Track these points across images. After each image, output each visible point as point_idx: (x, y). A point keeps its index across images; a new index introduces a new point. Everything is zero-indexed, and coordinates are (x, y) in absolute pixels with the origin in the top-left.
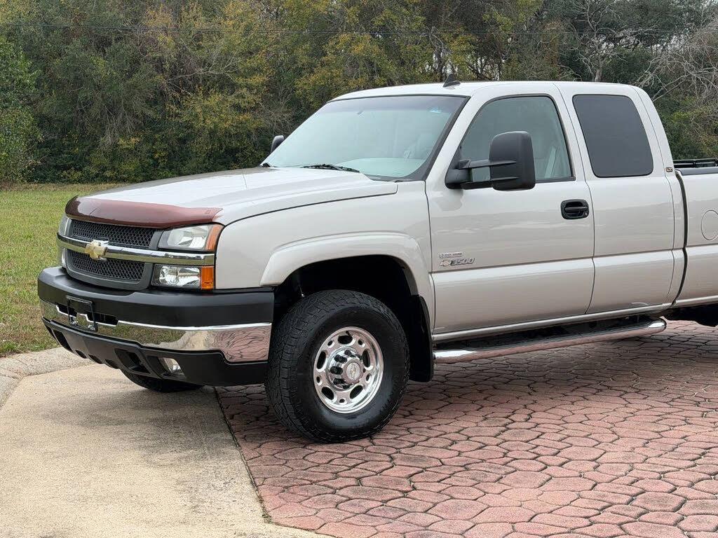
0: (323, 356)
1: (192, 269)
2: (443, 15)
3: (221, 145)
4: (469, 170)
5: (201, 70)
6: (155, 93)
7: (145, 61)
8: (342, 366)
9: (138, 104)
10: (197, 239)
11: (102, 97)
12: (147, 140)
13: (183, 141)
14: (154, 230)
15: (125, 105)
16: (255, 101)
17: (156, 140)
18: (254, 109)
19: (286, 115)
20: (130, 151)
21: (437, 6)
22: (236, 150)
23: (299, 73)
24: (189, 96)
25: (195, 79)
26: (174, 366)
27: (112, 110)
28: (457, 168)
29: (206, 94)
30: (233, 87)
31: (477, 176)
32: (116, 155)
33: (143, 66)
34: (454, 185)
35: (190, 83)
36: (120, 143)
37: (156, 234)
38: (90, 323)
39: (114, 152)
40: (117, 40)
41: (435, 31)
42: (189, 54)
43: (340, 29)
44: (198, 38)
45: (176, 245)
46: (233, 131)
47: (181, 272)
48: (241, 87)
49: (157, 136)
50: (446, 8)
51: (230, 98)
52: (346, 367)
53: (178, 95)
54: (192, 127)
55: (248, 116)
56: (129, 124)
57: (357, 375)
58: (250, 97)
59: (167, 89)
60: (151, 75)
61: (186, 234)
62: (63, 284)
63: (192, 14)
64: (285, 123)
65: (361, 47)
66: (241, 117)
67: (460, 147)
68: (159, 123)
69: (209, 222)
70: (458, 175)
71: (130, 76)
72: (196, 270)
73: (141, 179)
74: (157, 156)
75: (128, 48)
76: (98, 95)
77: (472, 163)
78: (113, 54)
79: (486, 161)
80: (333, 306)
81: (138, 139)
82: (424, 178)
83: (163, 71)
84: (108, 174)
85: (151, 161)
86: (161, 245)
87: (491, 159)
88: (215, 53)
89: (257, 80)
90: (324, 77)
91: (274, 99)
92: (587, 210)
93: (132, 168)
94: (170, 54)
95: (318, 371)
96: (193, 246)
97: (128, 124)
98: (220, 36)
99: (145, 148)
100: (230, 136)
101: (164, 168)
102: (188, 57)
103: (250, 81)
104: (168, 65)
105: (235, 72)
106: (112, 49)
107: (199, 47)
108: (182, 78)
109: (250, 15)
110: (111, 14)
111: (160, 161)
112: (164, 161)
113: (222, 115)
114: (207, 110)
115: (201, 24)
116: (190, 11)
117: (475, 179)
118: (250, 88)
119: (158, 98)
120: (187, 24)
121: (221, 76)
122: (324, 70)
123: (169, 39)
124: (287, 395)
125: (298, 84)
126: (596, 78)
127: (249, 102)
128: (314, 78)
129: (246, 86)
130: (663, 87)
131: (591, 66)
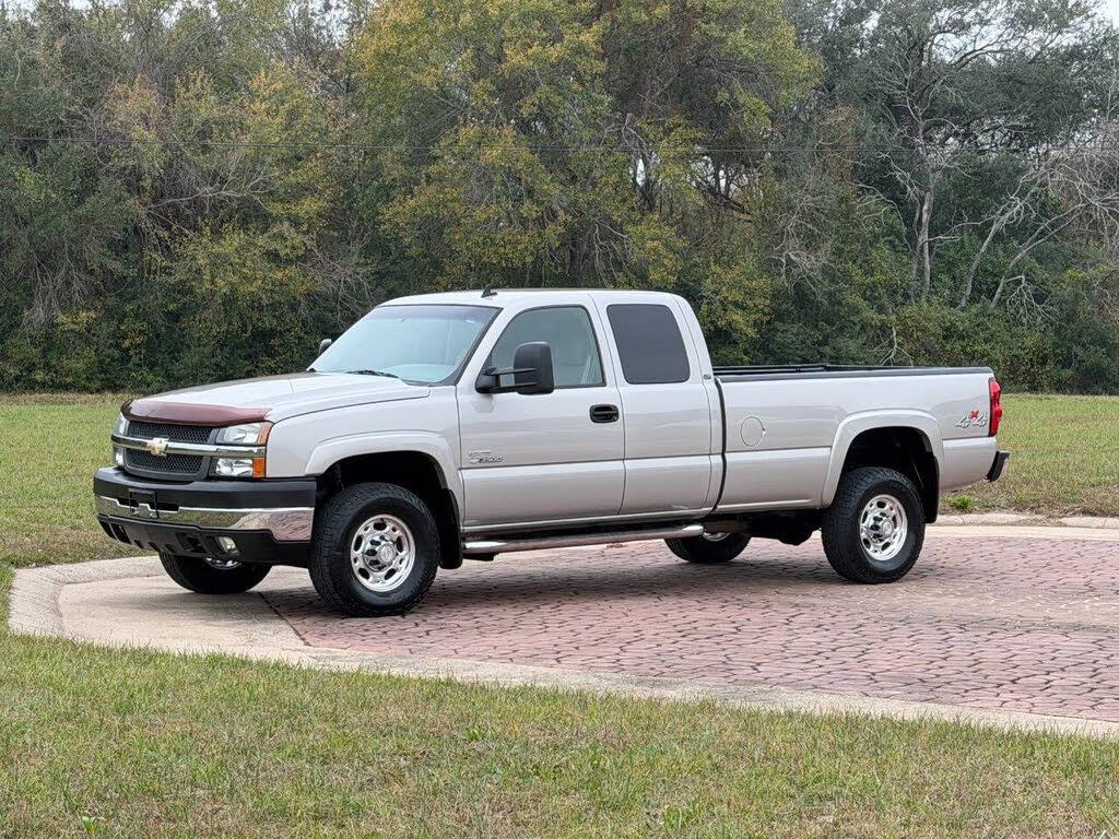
0: (360, 539)
1: (245, 461)
2: (648, 93)
3: (244, 325)
4: (497, 376)
5: (208, 189)
6: (125, 230)
7: (108, 172)
8: (377, 549)
9: (94, 252)
10: (250, 434)
11: (30, 238)
12: (109, 313)
13: (175, 317)
14: (212, 428)
15: (71, 252)
16: (305, 244)
17: (125, 315)
18: (304, 259)
19: (361, 270)
20: (79, 335)
21: (638, 75)
22: (272, 333)
23: (386, 193)
24: (186, 236)
25: (197, 204)
26: (229, 544)
27: (46, 260)
28: (486, 374)
29: (217, 233)
30: (266, 221)
31: (506, 381)
32: (50, 341)
33: (104, 182)
34: (484, 390)
35: (189, 212)
36: (59, 320)
37: (214, 431)
38: (152, 512)
39: (48, 337)
40: (57, 134)
41: (633, 121)
42: (188, 161)
43: (461, 118)
44: (204, 134)
45: (231, 440)
46: (265, 299)
47: (237, 463)
48: (278, 219)
49: (128, 307)
50: (652, 78)
51: (261, 240)
52: (380, 549)
53: (166, 234)
54: (190, 291)
55: (292, 271)
57: (390, 557)
58: (295, 238)
59: (146, 224)
60: (119, 200)
61: (241, 431)
62: (121, 480)
63: (194, 89)
64: (360, 285)
65: (497, 150)
66: (279, 275)
67: (490, 355)
68: (132, 284)
69: (261, 420)
70: (487, 380)
71: (80, 202)
72: (250, 462)
73: (98, 384)
74: (127, 343)
75: (77, 149)
76: (23, 234)
77: (499, 370)
78: (50, 162)
79: (511, 368)
80: (369, 495)
81: (92, 314)
82: (455, 383)
83: (140, 191)
84: (39, 376)
85: (116, 354)
86: (218, 441)
87: (515, 367)
88: (234, 159)
89: (309, 206)
90: (430, 202)
91: (340, 240)
92: (617, 415)
93: (81, 365)
94: (153, 161)
95: (354, 554)
96: (245, 441)
97: (76, 286)
98: (244, 129)
99: (106, 329)
100: (260, 308)
101: (139, 365)
102: (187, 167)
103: (295, 210)
104: (149, 181)
105: (271, 193)
106: (47, 152)
107: (206, 149)
108: (173, 205)
109: (297, 92)
110: (47, 91)
111: (131, 353)
112: (140, 353)
113: (245, 270)
114: (218, 262)
115: (208, 108)
116: (191, 85)
117: (503, 384)
118: (295, 222)
119: (130, 241)
120: (184, 107)
121: (242, 201)
122: (432, 189)
123: (151, 135)
124: (327, 571)
125: (387, 212)
126: (925, 207)
127: (293, 248)
128: (412, 202)
129: (289, 219)
130: (1045, 224)
131: (912, 187)
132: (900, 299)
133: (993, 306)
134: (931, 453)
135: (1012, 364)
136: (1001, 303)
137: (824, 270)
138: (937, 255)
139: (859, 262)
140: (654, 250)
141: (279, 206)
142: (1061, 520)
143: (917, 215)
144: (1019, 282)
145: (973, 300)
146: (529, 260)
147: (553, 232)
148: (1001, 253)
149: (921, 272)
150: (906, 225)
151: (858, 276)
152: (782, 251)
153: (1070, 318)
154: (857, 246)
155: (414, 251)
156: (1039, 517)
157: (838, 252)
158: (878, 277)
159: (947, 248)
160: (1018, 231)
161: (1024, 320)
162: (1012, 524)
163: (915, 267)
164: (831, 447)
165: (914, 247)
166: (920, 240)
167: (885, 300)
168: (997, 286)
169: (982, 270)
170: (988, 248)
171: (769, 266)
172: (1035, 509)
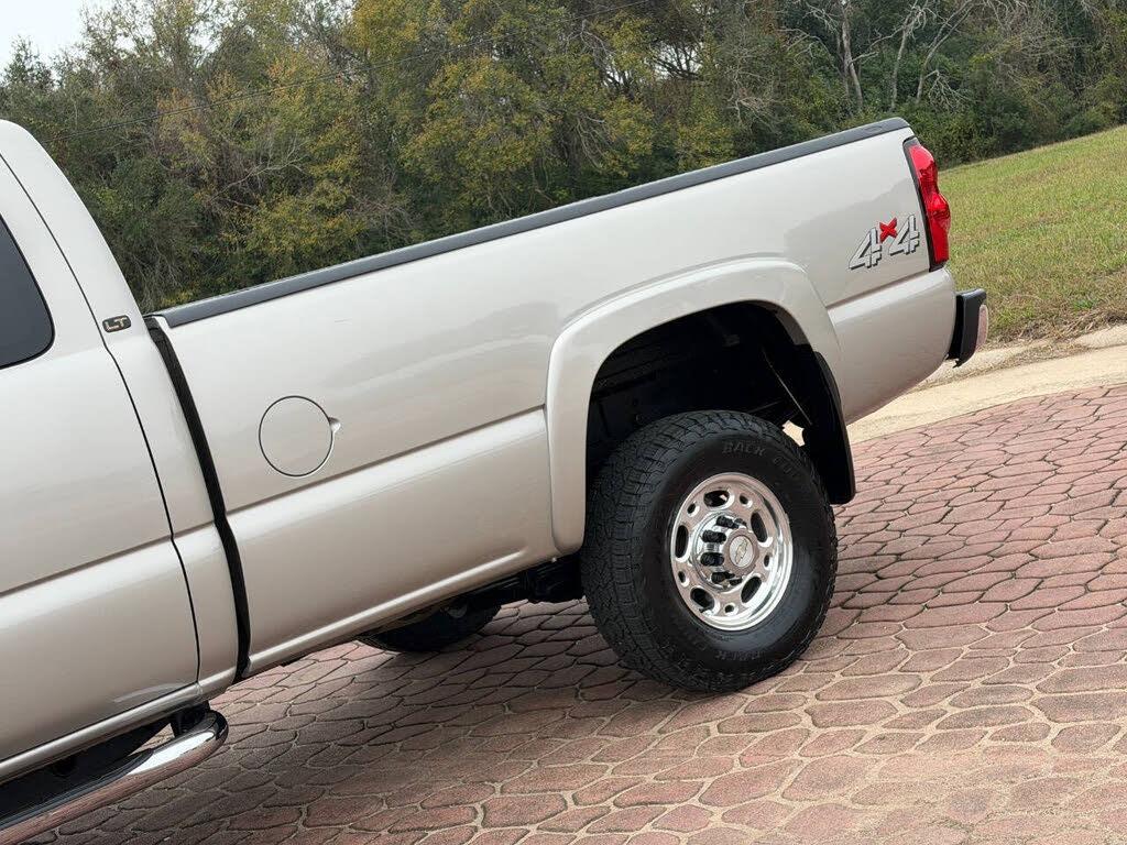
5: (256, 169)
7: (173, 175)
15: (161, 247)
16: (344, 194)
18: (351, 206)
19: (397, 204)
23: (402, 136)
24: (250, 211)
25: (251, 183)
30: (309, 183)
33: (170, 184)
40: (123, 155)
41: (588, 26)
44: (240, 124)
46: (324, 247)
48: (320, 179)
49: (219, 280)
51: (309, 200)
54: (264, 255)
55: (343, 217)
56: (173, 273)
58: (335, 190)
59: (218, 209)
60: (186, 195)
63: (223, 90)
64: (399, 216)
65: (479, 77)
66: (330, 224)
71: (155, 204)
75: (147, 164)
78: (122, 178)
81: (190, 293)
83: (202, 183)
89: (341, 162)
90: (438, 133)
91: (376, 184)
103: (331, 168)
104: (206, 174)
105: (307, 159)
107: (245, 136)
108: (232, 188)
109: (309, 71)
113: (302, 227)
114: (278, 226)
116: (220, 87)
118: (333, 177)
119: (208, 224)
120: (218, 106)
121: (286, 171)
122: (436, 123)
123: (195, 136)
125: (406, 152)
126: (844, 35)
127: (337, 199)
128: (423, 138)
129: (328, 177)
130: (945, 24)
131: (828, 19)
132: (840, 115)
133: (917, 101)
134: (807, 347)
135: (944, 145)
136: (924, 97)
137: (773, 107)
138: (864, 71)
139: (800, 93)
140: (629, 126)
141: (317, 168)
142: (1078, 341)
143: (839, 43)
144: (934, 76)
145: (900, 101)
146: (529, 159)
147: (544, 133)
148: (915, 56)
149: (853, 90)
150: (833, 54)
151: (800, 105)
152: (734, 100)
153: (983, 95)
154: (795, 81)
155: (436, 178)
156: (1043, 343)
157: (780, 89)
158: (818, 102)
159: (871, 63)
160: (925, 34)
161: (947, 107)
162: (1003, 366)
163: (847, 86)
164: (543, 407)
165: (842, 70)
166: (846, 62)
167: (828, 120)
168: (917, 83)
169: (902, 75)
170: (904, 56)
171: (727, 116)
172: (1033, 333)
